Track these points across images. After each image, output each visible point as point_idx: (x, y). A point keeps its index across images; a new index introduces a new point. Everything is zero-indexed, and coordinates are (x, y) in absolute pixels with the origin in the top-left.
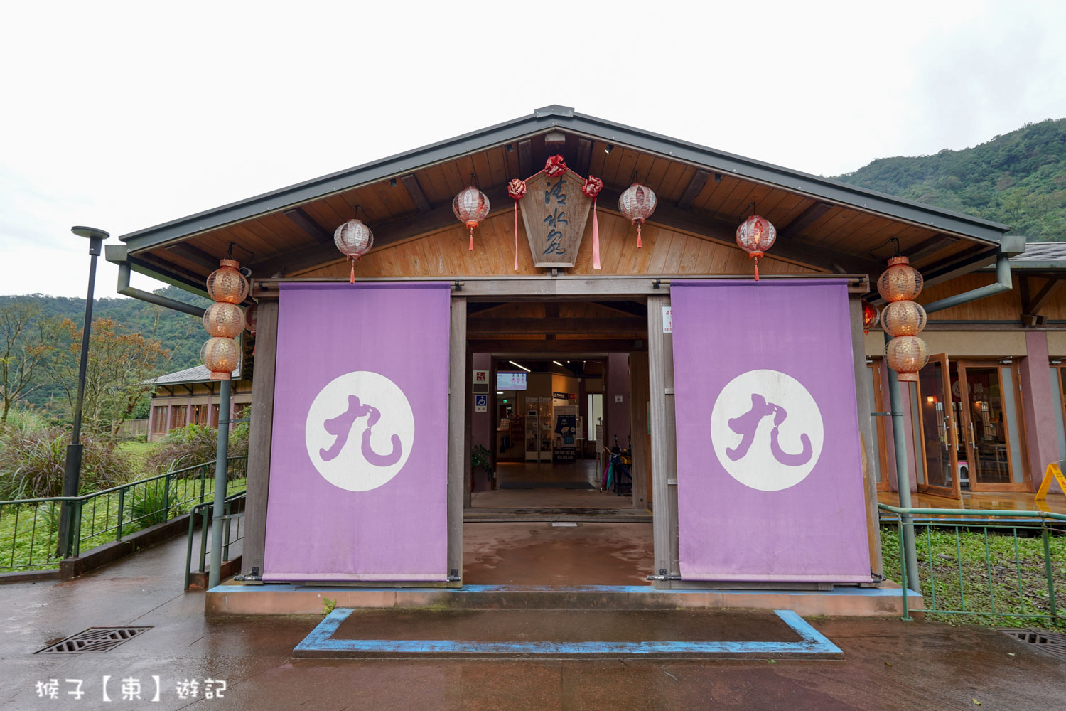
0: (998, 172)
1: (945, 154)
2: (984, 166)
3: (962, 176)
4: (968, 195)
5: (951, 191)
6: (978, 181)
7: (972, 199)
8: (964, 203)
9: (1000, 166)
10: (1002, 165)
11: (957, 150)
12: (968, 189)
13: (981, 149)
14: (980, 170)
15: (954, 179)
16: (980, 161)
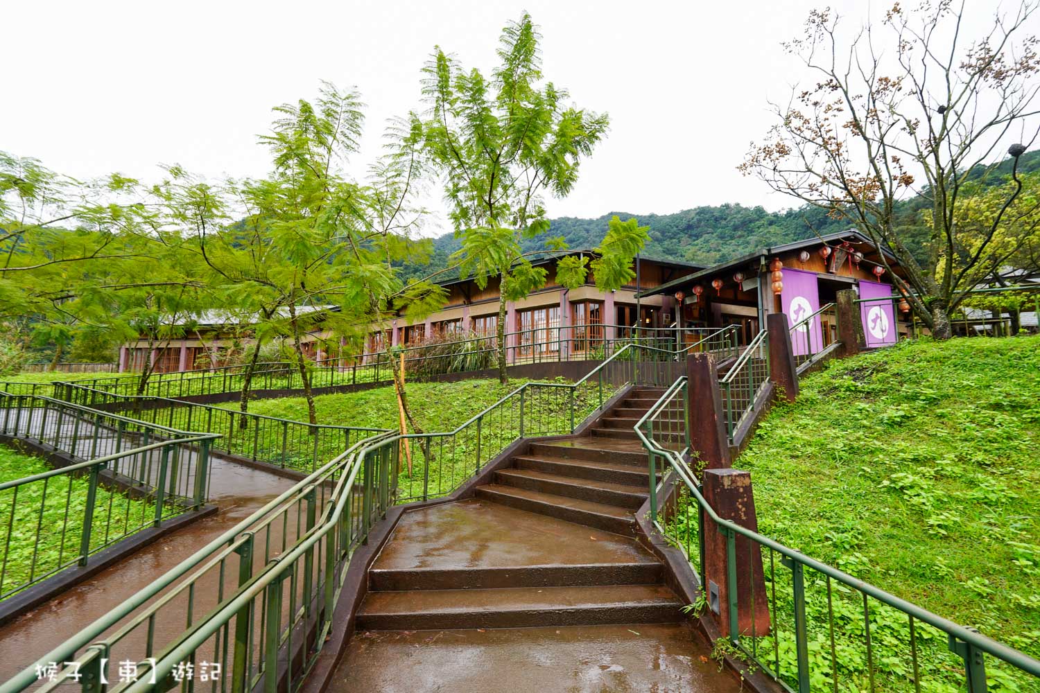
0: (682, 235)
1: (652, 216)
2: (675, 229)
3: (663, 233)
4: (666, 246)
5: (656, 243)
6: (671, 238)
7: (668, 250)
8: (664, 252)
9: (683, 231)
10: (684, 230)
11: (659, 215)
12: (666, 243)
13: (673, 217)
14: (672, 230)
15: (658, 234)
16: (672, 225)
